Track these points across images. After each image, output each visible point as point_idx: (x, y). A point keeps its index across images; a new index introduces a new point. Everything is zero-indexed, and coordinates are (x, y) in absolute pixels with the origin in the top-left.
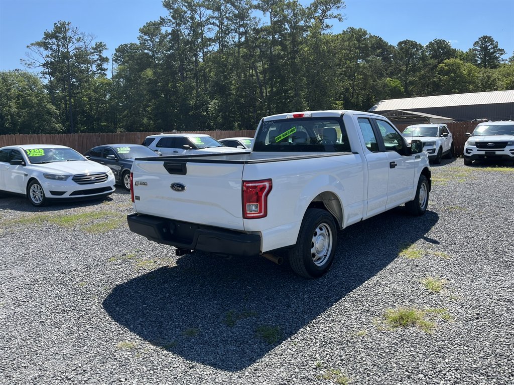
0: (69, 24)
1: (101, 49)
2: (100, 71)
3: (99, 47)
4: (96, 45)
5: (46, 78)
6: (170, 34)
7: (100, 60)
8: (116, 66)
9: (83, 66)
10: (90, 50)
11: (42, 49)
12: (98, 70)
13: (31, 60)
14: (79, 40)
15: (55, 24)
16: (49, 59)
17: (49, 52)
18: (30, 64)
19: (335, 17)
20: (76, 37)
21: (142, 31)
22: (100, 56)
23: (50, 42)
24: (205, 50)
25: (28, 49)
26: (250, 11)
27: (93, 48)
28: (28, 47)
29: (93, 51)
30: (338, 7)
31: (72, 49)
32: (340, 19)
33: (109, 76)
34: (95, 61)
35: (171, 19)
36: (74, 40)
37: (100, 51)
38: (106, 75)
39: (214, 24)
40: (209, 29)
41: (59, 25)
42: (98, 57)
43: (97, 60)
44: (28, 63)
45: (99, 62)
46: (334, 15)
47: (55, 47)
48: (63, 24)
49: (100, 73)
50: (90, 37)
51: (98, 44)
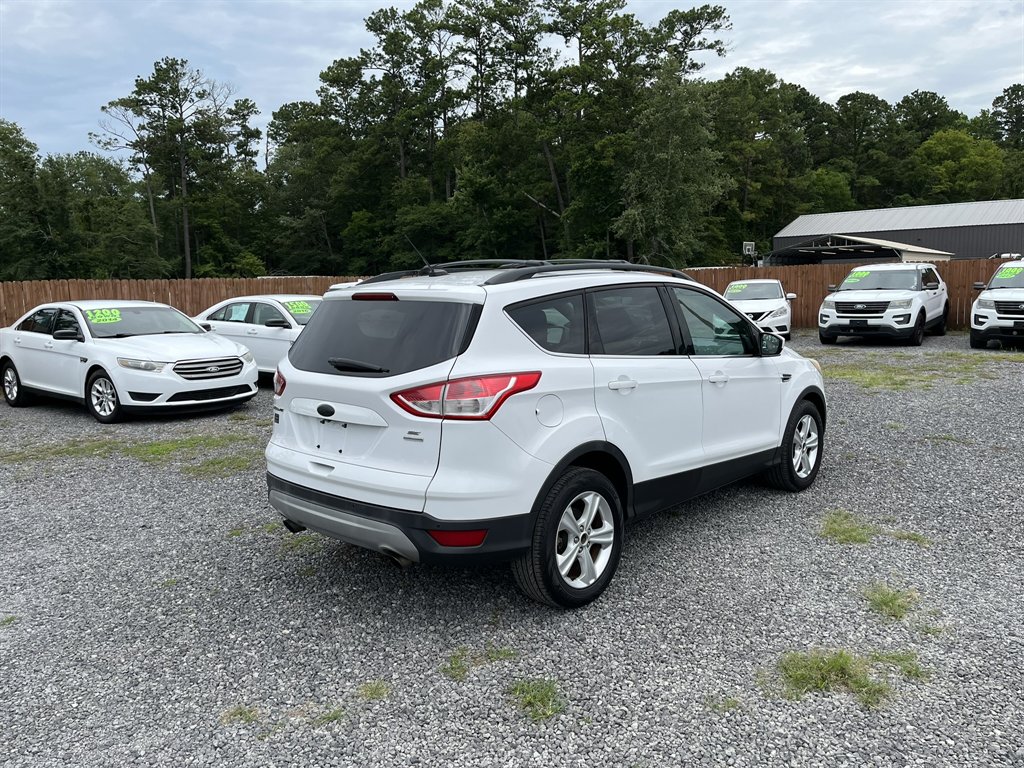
0: (184, 63)
1: (246, 112)
2: (243, 156)
3: (243, 109)
4: (236, 105)
5: (139, 170)
6: (380, 82)
7: (244, 135)
8: (274, 147)
9: (212, 146)
10: (224, 115)
11: (130, 112)
12: (239, 154)
13: (109, 135)
14: (201, 95)
15: (157, 64)
16: (145, 133)
17: (145, 120)
18: (109, 143)
19: (711, 47)
20: (198, 89)
21: (324, 77)
22: (244, 127)
23: (148, 99)
24: (449, 114)
25: (104, 113)
26: (537, 37)
27: (230, 112)
28: (103, 108)
29: (230, 117)
30: (717, 27)
31: (189, 112)
32: (720, 50)
33: (261, 166)
34: (235, 136)
35: (383, 53)
36: (193, 95)
37: (244, 118)
38: (254, 163)
39: (466, 63)
40: (457, 72)
41: (165, 66)
42: (239, 129)
43: (239, 135)
44: (104, 139)
45: (241, 138)
46: (708, 43)
47: (155, 109)
48: (172, 65)
49: (244, 159)
50: (226, 89)
51: (241, 102)
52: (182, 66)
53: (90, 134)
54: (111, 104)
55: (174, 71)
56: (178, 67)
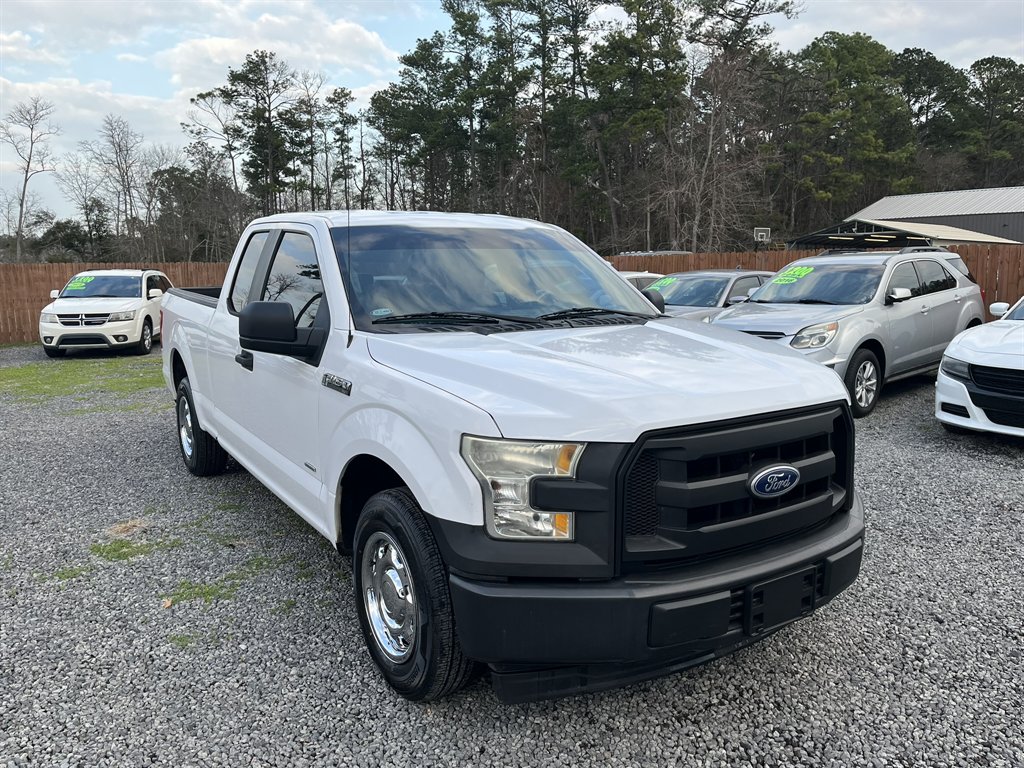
0: (272, 56)
1: (343, 100)
2: (340, 142)
3: (340, 98)
4: (334, 94)
7: (342, 122)
10: (322, 102)
11: (219, 103)
13: (198, 126)
15: (249, 56)
17: (233, 110)
18: (201, 133)
23: (240, 91)
25: (193, 104)
27: (330, 100)
28: (192, 100)
29: (328, 104)
31: (279, 103)
32: (789, 13)
34: (334, 123)
37: (342, 105)
38: (347, 147)
41: (256, 59)
42: (338, 116)
44: (196, 129)
45: (339, 126)
48: (262, 57)
49: (340, 146)
50: (318, 80)
51: (339, 90)
52: (270, 58)
53: (182, 124)
54: (201, 96)
55: (264, 63)
56: (267, 60)
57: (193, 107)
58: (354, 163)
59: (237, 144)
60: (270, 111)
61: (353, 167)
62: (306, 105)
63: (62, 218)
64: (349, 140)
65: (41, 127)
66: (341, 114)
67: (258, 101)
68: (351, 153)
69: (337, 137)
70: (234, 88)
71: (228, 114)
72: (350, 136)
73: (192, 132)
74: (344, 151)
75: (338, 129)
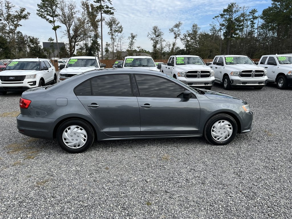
10: (248, 13)
11: (220, 18)
12: (250, 24)
13: (214, 25)
15: (229, 4)
17: (223, 19)
27: (250, 13)
28: (213, 18)
31: (235, 16)
37: (254, 14)
43: (251, 19)
49: (252, 25)
50: (247, 8)
51: (253, 10)
52: (235, 4)
53: (210, 24)
54: (216, 17)
55: (233, 6)
56: (234, 5)
57: (213, 20)
58: (255, 30)
59: (223, 28)
60: (232, 19)
61: (254, 31)
62: (243, 15)
63: (181, 48)
64: (254, 24)
65: (180, 28)
66: (253, 16)
67: (230, 16)
68: (254, 27)
69: (251, 23)
70: (224, 13)
71: (221, 20)
72: (255, 22)
73: (212, 26)
74: (252, 27)
75: (251, 20)
